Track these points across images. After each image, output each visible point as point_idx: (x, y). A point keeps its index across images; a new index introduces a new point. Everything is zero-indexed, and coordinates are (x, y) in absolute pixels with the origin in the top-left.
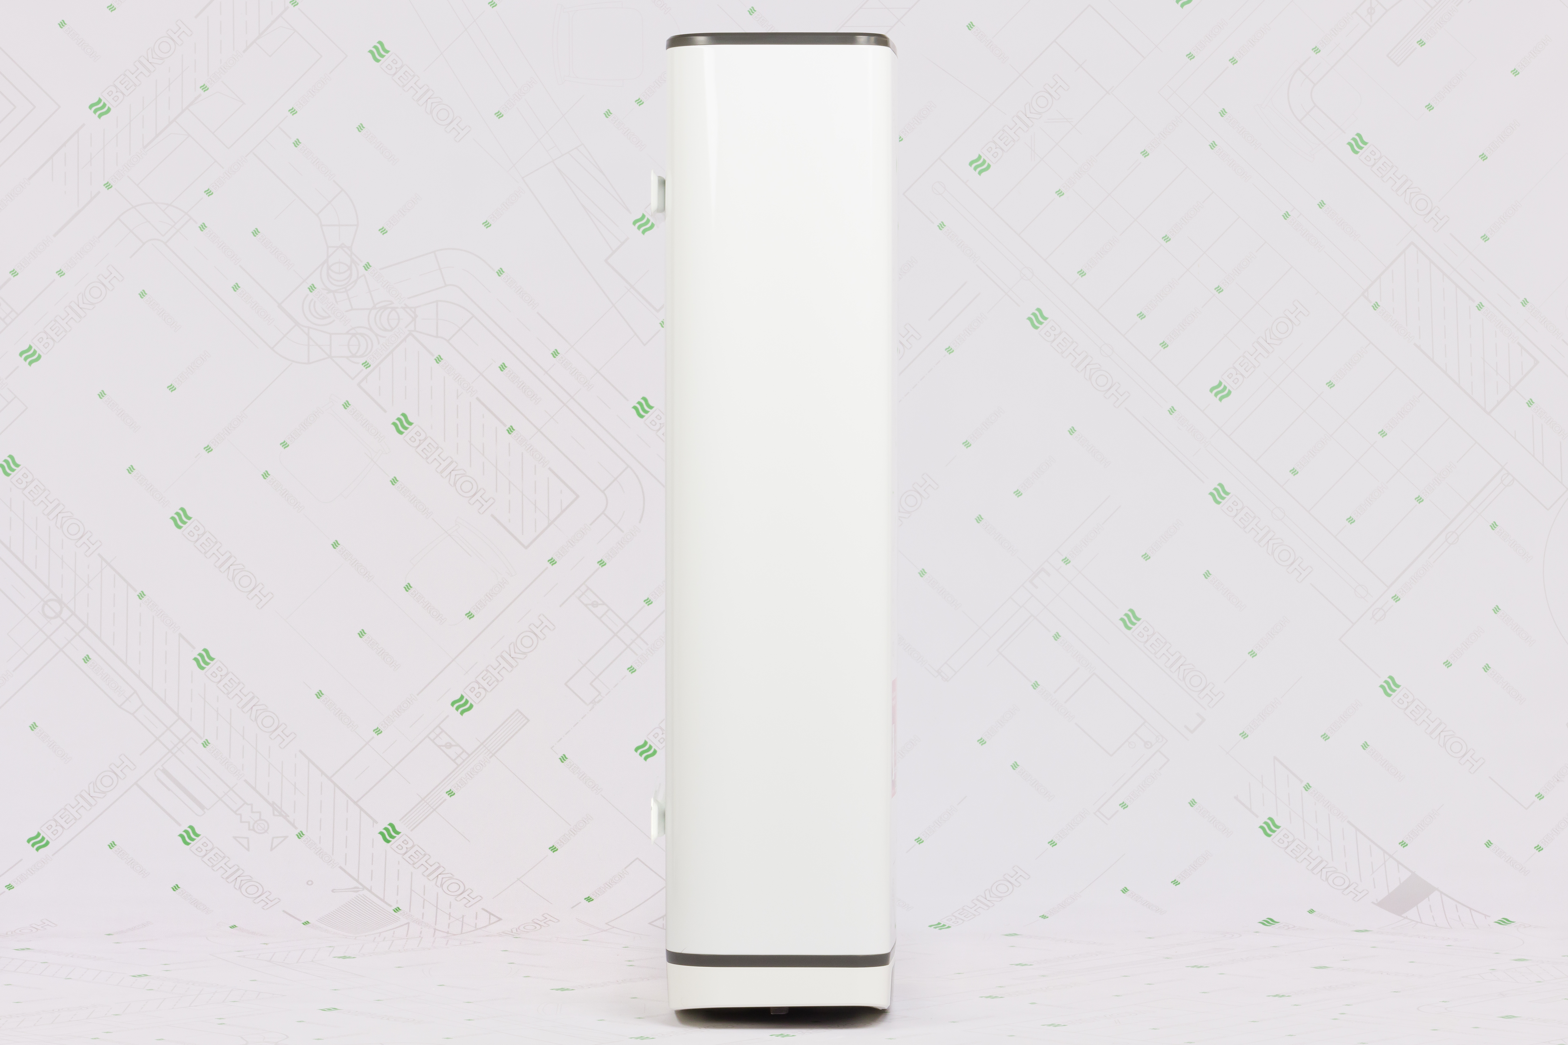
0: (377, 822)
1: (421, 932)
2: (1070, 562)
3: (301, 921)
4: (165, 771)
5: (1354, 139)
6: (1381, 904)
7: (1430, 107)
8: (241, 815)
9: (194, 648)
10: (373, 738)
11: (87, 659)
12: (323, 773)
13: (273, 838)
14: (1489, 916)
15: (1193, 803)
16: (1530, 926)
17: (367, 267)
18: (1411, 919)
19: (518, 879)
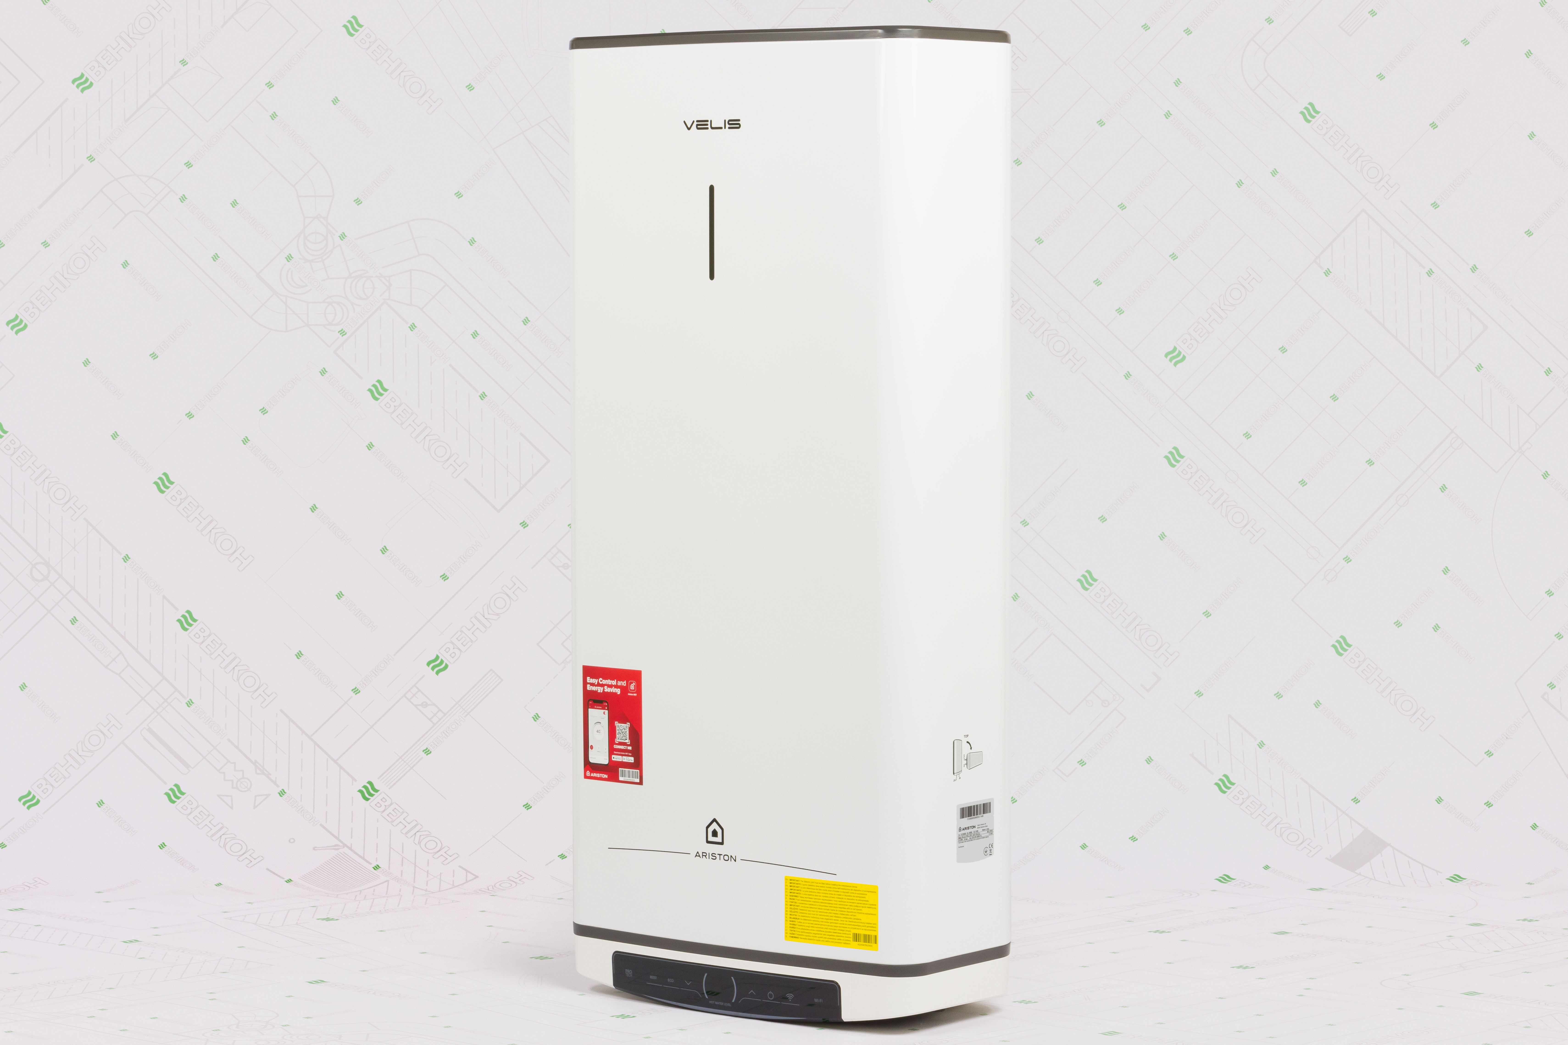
0: (356, 781)
1: (400, 890)
2: (1028, 524)
3: (283, 879)
4: (150, 731)
5: (1306, 108)
6: (1336, 860)
7: (1381, 77)
8: (224, 773)
9: (177, 609)
10: (352, 697)
11: (74, 621)
12: (303, 732)
13: (256, 796)
14: (1441, 873)
15: (1149, 760)
16: (1482, 883)
17: (343, 237)
18: (1364, 876)
19: (494, 837)
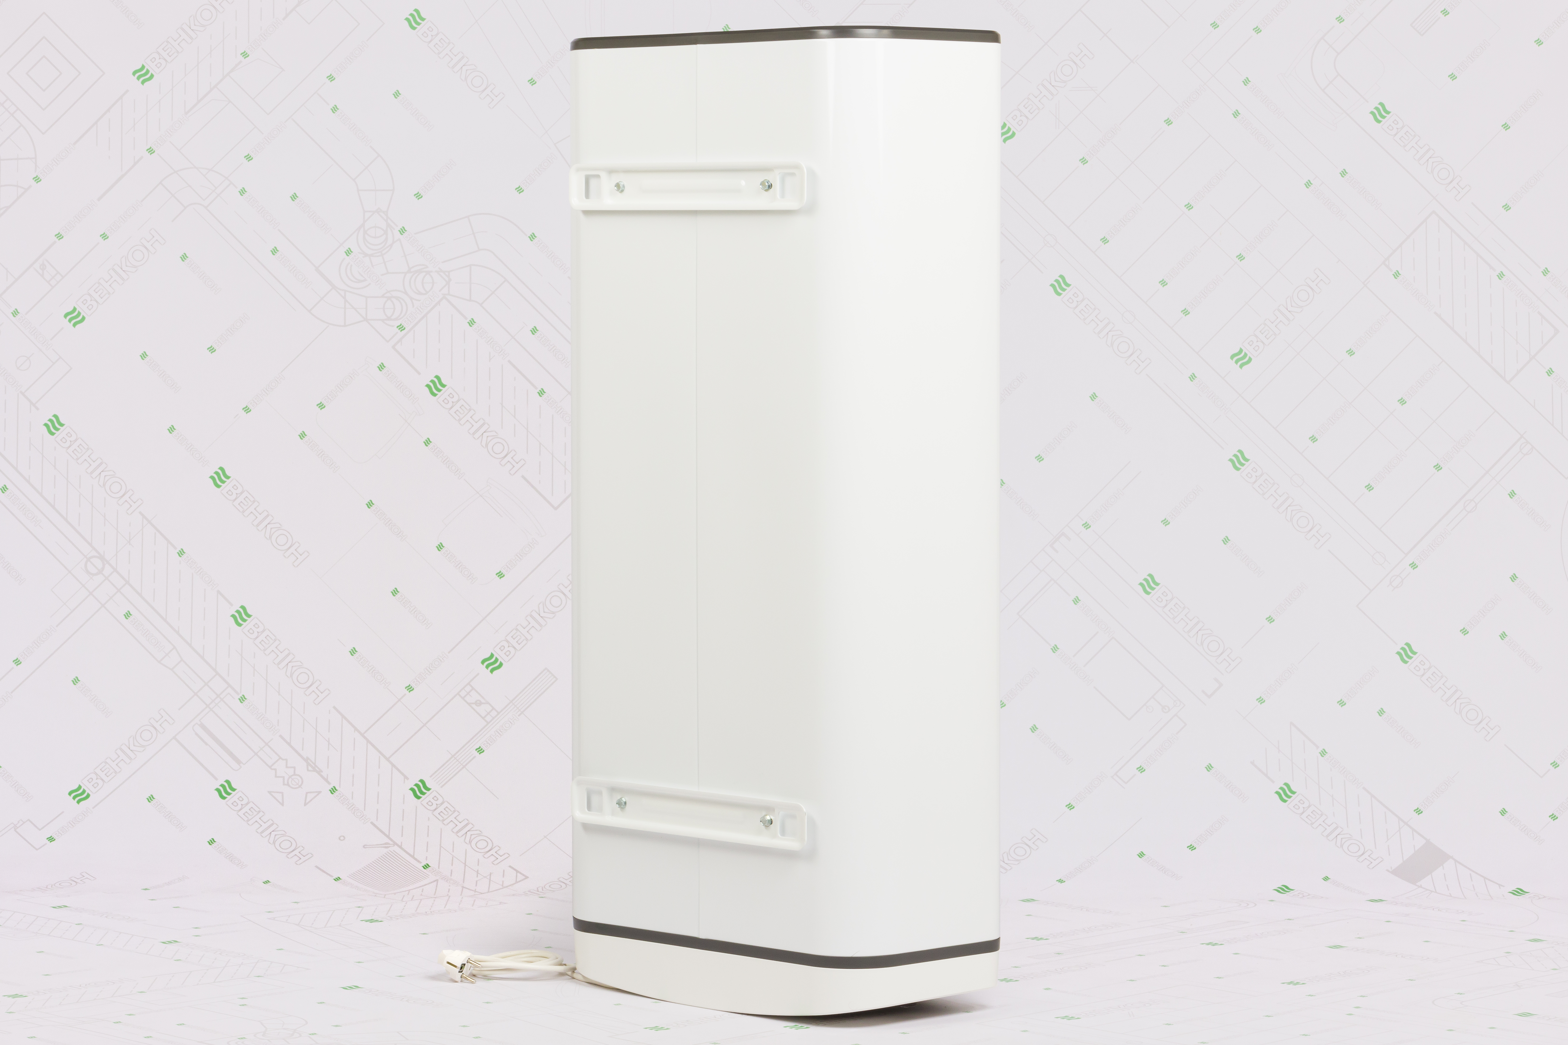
0: (408, 779)
1: (449, 890)
2: (1090, 526)
3: (332, 876)
4: (202, 726)
5: (1376, 108)
6: (1397, 872)
7: (1453, 77)
8: (275, 770)
9: (232, 605)
10: (405, 695)
11: (128, 615)
12: (356, 729)
13: (307, 793)
14: (1503, 886)
15: (1209, 768)
16: (1545, 897)
17: (403, 231)
18: (1424, 888)
19: (545, 837)
